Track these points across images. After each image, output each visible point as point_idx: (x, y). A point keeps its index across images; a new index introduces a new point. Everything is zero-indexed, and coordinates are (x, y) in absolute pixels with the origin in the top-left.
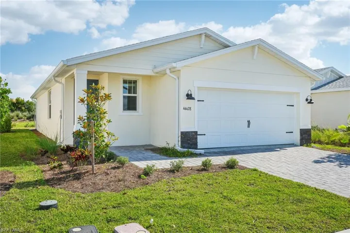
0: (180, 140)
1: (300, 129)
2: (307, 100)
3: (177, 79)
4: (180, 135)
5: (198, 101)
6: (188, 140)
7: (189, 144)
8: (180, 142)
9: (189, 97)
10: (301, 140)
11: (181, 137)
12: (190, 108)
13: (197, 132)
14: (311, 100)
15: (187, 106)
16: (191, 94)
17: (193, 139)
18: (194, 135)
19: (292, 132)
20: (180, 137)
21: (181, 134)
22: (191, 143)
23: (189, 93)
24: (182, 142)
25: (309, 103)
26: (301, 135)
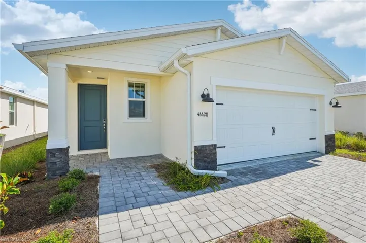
0: (193, 157)
1: (326, 136)
2: (331, 103)
3: (189, 75)
4: (193, 150)
5: (217, 104)
6: (204, 157)
7: (205, 161)
8: (193, 160)
9: (206, 98)
10: (327, 147)
11: (195, 153)
12: (207, 113)
13: (215, 145)
14: (337, 103)
15: (202, 111)
16: (208, 95)
17: (210, 155)
18: (211, 150)
19: (315, 139)
20: (193, 154)
21: (195, 150)
22: (208, 160)
23: (206, 93)
24: (196, 160)
25: (333, 106)
26: (326, 141)
